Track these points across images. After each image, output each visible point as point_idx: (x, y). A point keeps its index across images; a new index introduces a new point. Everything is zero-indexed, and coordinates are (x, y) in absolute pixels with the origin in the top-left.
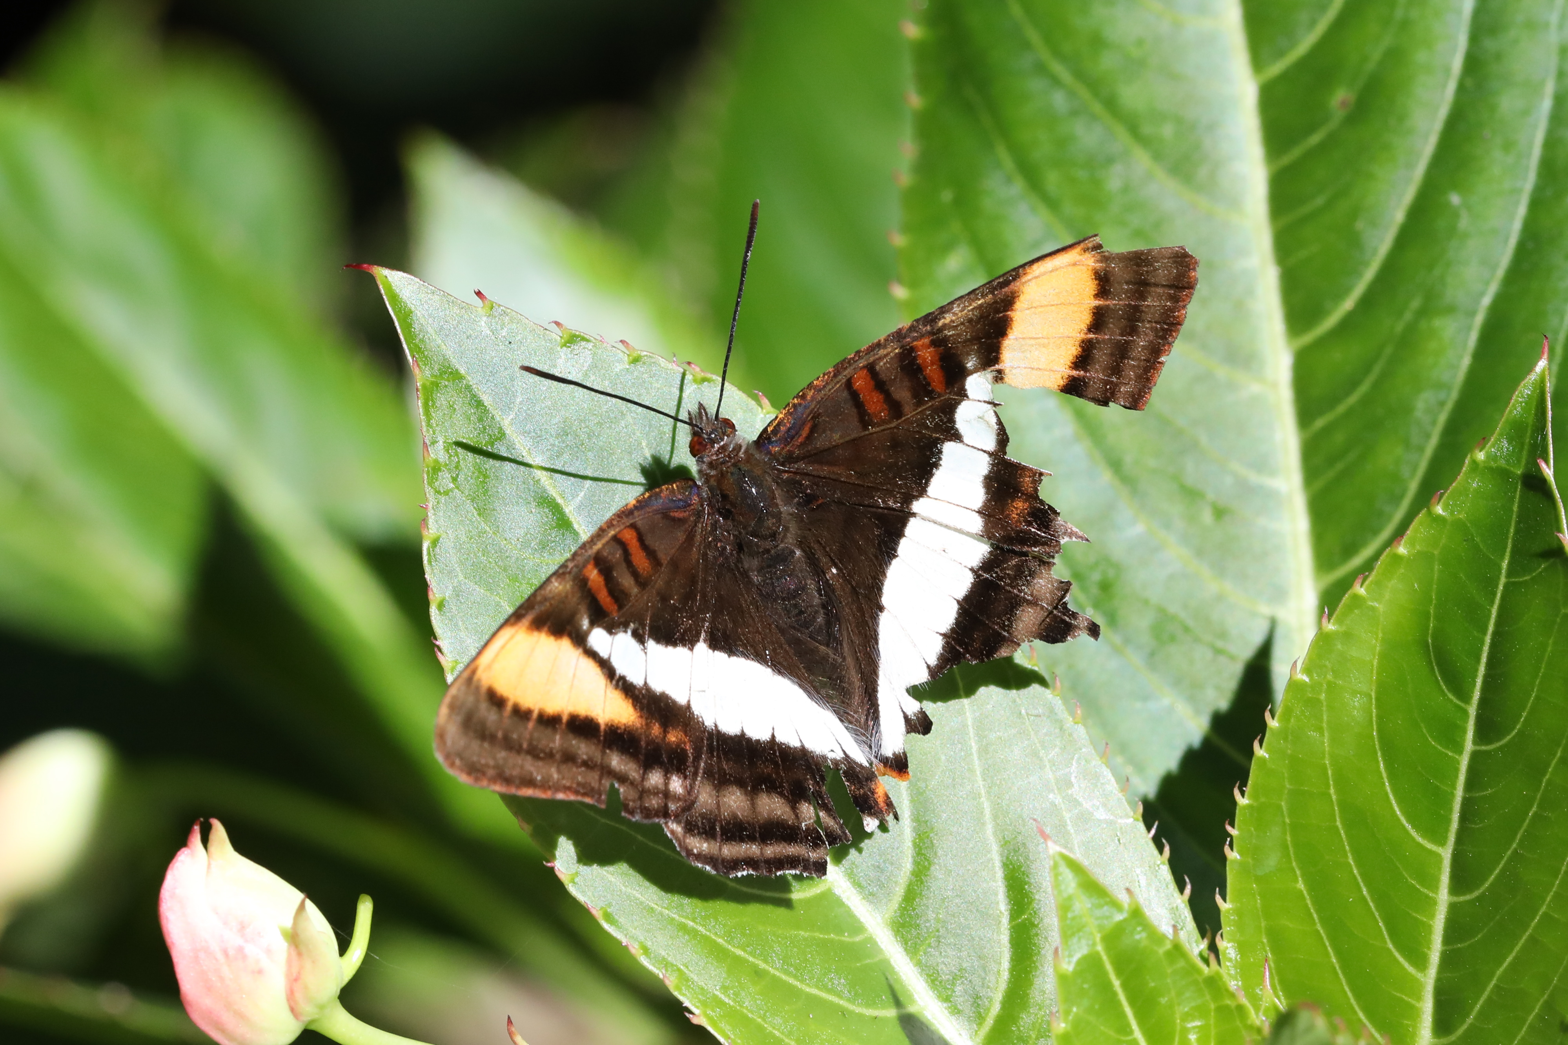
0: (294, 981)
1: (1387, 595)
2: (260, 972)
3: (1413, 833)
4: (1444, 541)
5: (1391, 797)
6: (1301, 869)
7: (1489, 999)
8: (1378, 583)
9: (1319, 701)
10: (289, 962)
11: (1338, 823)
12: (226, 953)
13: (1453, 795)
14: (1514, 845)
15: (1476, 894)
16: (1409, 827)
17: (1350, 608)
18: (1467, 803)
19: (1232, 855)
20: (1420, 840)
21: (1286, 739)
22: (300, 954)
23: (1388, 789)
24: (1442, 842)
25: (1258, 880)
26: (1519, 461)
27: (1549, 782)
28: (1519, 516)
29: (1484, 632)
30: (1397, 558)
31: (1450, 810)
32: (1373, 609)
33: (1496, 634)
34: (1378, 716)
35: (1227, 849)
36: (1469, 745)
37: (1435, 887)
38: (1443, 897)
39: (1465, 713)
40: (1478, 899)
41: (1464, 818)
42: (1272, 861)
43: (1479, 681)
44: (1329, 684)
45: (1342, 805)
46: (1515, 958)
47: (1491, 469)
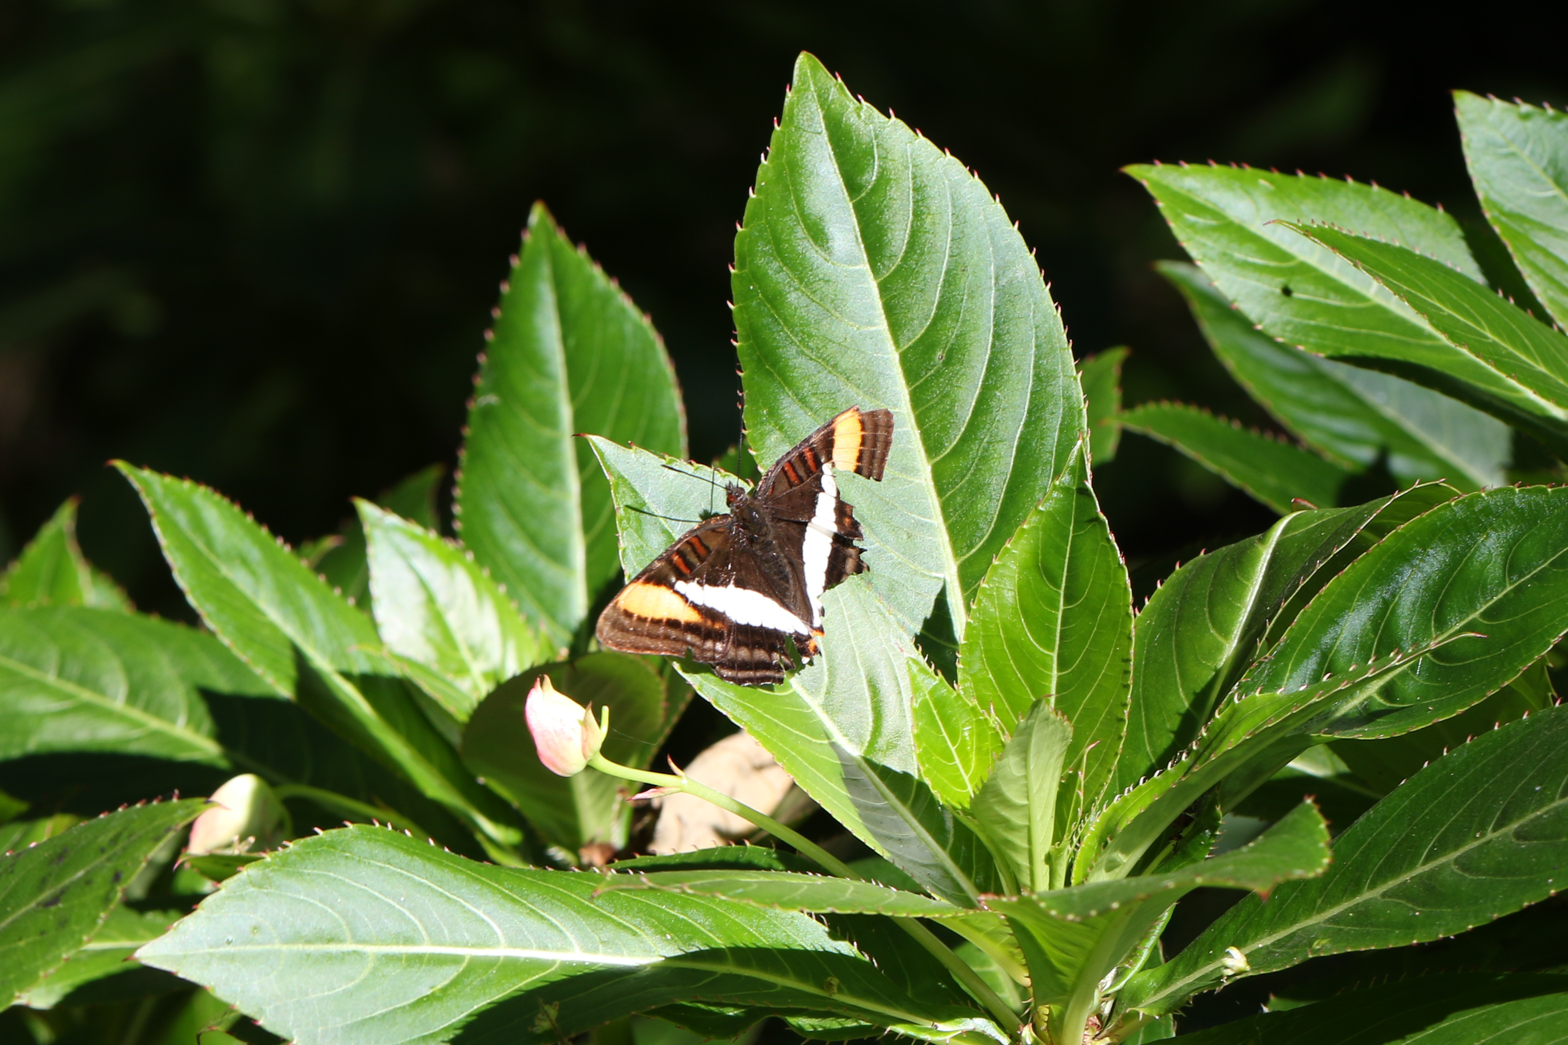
0: (585, 741)
1: (1020, 547)
2: (570, 739)
3: (1039, 647)
4: (1043, 521)
5: (1028, 634)
6: (990, 668)
7: (1080, 714)
8: (1015, 542)
9: (993, 595)
10: (582, 733)
11: (1005, 647)
12: (556, 732)
13: (1056, 630)
14: (1087, 647)
15: (1070, 670)
16: (1037, 645)
17: (1004, 554)
18: (1062, 631)
19: (959, 666)
20: (1041, 649)
21: (980, 613)
22: (587, 730)
23: (1026, 630)
24: (1052, 650)
25: (971, 675)
26: (1074, 483)
27: (1101, 617)
28: (1076, 507)
29: (1065, 558)
30: (1024, 530)
31: (1055, 636)
32: (1014, 553)
33: (1069, 558)
34: (1019, 600)
35: (957, 663)
36: (1061, 607)
37: (1051, 670)
38: (1055, 673)
39: (1059, 594)
40: (1071, 672)
41: (1061, 638)
42: (977, 666)
43: (1064, 579)
44: (998, 588)
45: (1007, 640)
46: (1092, 694)
47: (1062, 488)
